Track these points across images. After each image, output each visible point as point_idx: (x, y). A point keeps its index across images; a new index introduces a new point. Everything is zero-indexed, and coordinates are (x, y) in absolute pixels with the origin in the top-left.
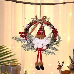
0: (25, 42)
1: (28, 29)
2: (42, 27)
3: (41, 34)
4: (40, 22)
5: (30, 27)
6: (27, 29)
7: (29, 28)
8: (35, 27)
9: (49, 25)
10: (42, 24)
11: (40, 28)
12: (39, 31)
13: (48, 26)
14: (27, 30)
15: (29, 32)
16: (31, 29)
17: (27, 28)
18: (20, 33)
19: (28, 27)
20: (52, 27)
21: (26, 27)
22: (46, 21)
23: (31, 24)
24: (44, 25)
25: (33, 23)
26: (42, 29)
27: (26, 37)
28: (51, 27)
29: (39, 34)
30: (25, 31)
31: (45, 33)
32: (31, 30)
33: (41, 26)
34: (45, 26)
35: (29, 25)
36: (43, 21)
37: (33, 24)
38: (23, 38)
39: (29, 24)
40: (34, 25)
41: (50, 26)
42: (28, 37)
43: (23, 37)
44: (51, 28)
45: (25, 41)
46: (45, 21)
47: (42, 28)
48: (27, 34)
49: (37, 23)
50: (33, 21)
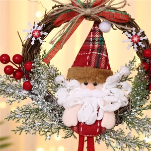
0: (25, 98)
1: (37, 42)
2: (97, 36)
3: (93, 63)
4: (88, 11)
5: (45, 33)
6: (33, 43)
7: (43, 37)
8: (65, 34)
9: (124, 24)
10: (97, 23)
11: (87, 40)
12: (81, 51)
13: (122, 29)
14: (32, 48)
15: (41, 53)
16: (52, 42)
17: (34, 39)
19: (36, 34)
20: (139, 34)
22: (114, 9)
23: (49, 23)
24: (104, 26)
25: (59, 18)
26: (94, 41)
27: (29, 79)
28: (134, 33)
29: (83, 65)
30: (24, 51)
31: (107, 59)
32: (51, 46)
33: (93, 31)
34: (107, 31)
35: (39, 24)
36: (101, 9)
37: (57, 20)
38: (15, 82)
39: (43, 21)
40: (63, 25)
41: (129, 29)
42: (36, 77)
43: (17, 78)
44: (136, 39)
45: (25, 92)
46: (109, 8)
47: (94, 38)
48: (33, 65)
49: (74, 18)
50: (57, 8)
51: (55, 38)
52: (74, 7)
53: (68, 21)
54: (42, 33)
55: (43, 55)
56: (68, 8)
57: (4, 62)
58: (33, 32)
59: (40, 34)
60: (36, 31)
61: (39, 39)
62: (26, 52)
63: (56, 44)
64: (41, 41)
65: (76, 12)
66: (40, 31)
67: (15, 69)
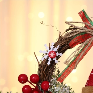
5: (61, 54)
6: (49, 63)
15: (56, 73)
16: (66, 63)
17: (50, 60)
18: (22, 78)
19: (52, 55)
21: (46, 57)
30: (40, 70)
32: (65, 66)
48: (49, 84)
49: (88, 40)
50: (70, 31)
51: (70, 58)
52: (88, 30)
53: (82, 43)
54: (57, 54)
55: (57, 75)
56: (82, 31)
57: (23, 82)
58: (50, 53)
59: (56, 54)
60: (52, 52)
61: (55, 59)
62: (43, 72)
63: (70, 64)
64: (56, 61)
65: (90, 34)
66: (56, 52)
67: (32, 88)
